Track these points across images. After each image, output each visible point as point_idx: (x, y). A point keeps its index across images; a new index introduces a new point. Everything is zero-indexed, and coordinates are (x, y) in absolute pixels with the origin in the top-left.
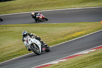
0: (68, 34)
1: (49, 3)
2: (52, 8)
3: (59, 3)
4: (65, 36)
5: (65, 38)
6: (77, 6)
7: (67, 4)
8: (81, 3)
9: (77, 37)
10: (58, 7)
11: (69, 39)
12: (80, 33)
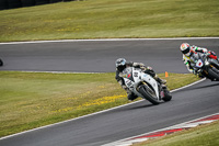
0: (87, 99)
1: (46, 24)
2: (52, 36)
3: (70, 26)
4: (80, 102)
5: (79, 108)
6: (112, 34)
7: (87, 30)
8: (121, 27)
9: (108, 106)
10: (66, 35)
11: (89, 112)
12: (114, 97)
